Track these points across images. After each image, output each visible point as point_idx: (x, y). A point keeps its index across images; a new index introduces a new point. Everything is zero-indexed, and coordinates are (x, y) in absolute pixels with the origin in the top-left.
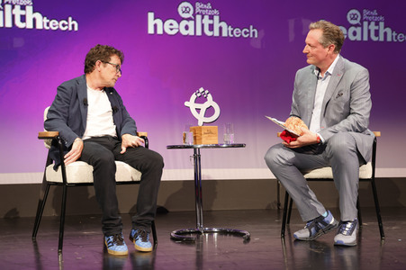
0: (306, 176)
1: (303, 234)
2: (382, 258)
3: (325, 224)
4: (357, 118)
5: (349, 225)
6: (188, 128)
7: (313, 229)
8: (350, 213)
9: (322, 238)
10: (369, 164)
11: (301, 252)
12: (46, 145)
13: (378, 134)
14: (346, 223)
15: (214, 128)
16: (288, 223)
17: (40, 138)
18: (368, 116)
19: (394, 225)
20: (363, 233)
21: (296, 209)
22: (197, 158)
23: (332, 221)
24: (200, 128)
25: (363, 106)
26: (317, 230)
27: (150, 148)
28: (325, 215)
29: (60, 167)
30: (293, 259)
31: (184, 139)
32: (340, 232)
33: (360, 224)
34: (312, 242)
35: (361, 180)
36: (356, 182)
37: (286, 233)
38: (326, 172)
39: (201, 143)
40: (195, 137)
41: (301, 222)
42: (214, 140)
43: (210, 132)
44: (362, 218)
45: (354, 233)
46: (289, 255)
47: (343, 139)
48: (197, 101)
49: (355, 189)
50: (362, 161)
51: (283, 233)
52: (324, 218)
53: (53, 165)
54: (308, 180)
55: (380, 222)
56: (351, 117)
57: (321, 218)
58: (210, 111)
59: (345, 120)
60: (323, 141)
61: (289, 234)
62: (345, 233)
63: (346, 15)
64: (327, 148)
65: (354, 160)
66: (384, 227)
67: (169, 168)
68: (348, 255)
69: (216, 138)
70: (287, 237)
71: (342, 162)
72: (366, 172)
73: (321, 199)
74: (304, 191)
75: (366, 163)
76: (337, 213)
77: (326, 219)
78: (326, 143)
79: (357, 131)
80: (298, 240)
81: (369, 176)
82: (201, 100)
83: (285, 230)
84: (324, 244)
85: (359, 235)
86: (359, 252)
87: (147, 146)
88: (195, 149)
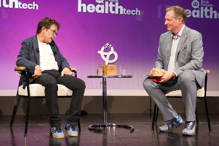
0: (167, 95)
1: (164, 128)
2: (210, 143)
3: (177, 122)
4: (196, 61)
5: (191, 124)
6: (100, 66)
7: (170, 126)
8: (191, 116)
9: (175, 131)
10: (203, 89)
11: (163, 138)
12: (19, 74)
13: (209, 71)
14: (189, 122)
15: (115, 66)
16: (156, 121)
17: (15, 70)
18: (202, 60)
19: (217, 124)
20: (199, 129)
21: (161, 114)
22: (104, 83)
23: (181, 121)
24: (107, 66)
25: (199, 54)
26: (173, 126)
28: (177, 117)
29: (26, 87)
30: (159, 143)
31: (97, 72)
32: (186, 127)
33: (197, 123)
34: (170, 133)
35: (198, 98)
36: (195, 99)
37: (155, 127)
38: (178, 93)
39: (107, 75)
40: (103, 71)
41: (163, 121)
42: (114, 73)
43: (112, 69)
44: (199, 119)
45: (194, 128)
46: (156, 140)
47: (188, 74)
48: (105, 51)
49: (195, 103)
50: (199, 87)
51: (153, 127)
52: (176, 119)
53: (22, 86)
54: (168, 97)
55: (209, 122)
56: (192, 61)
57: (175, 119)
58: (112, 56)
59: (189, 63)
60: (177, 75)
61: (157, 128)
62: (189, 128)
63: (191, 3)
64: (179, 79)
65: (194, 86)
66: (211, 125)
67: (88, 89)
68: (190, 141)
69: (116, 72)
70: (155, 130)
71: (187, 87)
72: (201, 93)
73: (175, 108)
74: (165, 103)
75: (201, 88)
76: (184, 116)
77: (178, 120)
78: (178, 76)
79: (196, 70)
80: (161, 132)
81: (203, 95)
82: (107, 50)
83: (154, 126)
84: (176, 134)
85: (197, 129)
86: (197, 139)
87: (76, 76)
88: (103, 78)
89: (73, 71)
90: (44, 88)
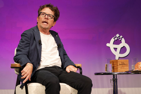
6: (109, 61)
12: (16, 72)
15: (126, 61)
17: (12, 67)
22: (115, 81)
24: (117, 61)
27: (83, 74)
29: (24, 87)
39: (117, 71)
40: (113, 67)
42: (127, 69)
43: (123, 64)
69: (128, 67)
87: (81, 73)
88: (114, 75)
89: (78, 67)
90: (44, 88)
